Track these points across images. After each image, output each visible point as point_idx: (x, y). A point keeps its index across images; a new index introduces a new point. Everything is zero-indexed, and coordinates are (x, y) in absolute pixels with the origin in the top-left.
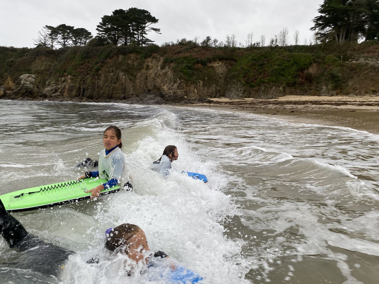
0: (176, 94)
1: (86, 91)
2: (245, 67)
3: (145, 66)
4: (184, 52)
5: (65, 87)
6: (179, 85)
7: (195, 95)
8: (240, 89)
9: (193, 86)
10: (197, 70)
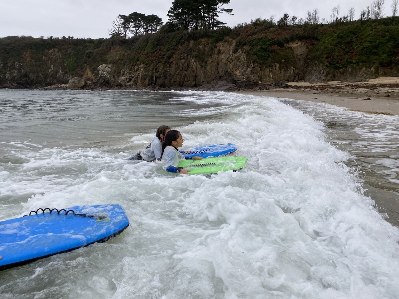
0: (249, 79)
1: (158, 79)
2: (330, 46)
3: (216, 50)
4: (258, 32)
5: (138, 76)
6: (252, 69)
7: (270, 79)
8: (322, 72)
9: (268, 70)
10: (273, 51)
